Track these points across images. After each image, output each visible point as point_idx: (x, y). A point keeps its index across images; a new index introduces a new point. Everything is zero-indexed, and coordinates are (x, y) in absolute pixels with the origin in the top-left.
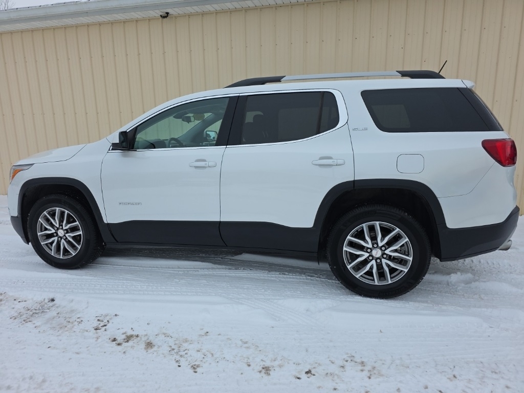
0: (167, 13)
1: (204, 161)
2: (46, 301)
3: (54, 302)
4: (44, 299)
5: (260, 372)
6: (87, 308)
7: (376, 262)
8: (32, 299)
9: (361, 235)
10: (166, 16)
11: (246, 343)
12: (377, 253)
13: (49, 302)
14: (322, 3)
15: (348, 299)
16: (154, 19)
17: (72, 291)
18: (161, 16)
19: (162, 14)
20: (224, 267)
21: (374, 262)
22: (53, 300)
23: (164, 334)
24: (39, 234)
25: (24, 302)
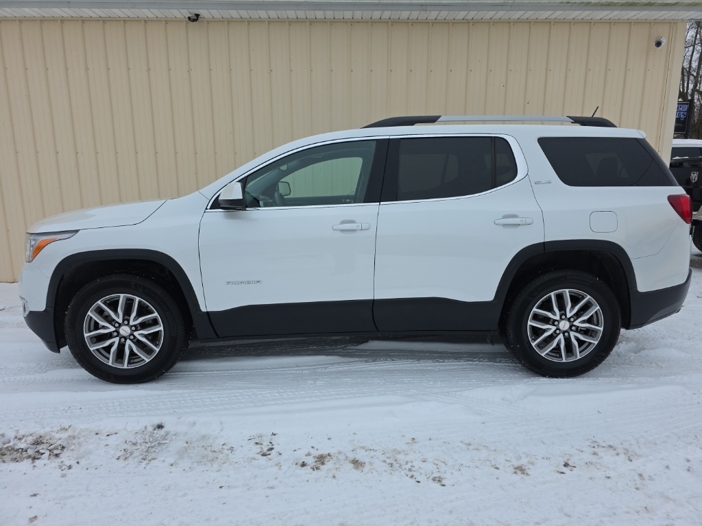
0: (197, 15)
1: (353, 222)
2: (150, 429)
3: (164, 430)
4: (146, 427)
5: (516, 473)
6: (222, 430)
7: (564, 336)
8: (125, 429)
9: (547, 306)
10: (195, 18)
11: (469, 444)
12: (564, 325)
13: (155, 430)
14: (410, 24)
15: (534, 382)
16: (176, 21)
17: (175, 412)
18: (189, 18)
19: (190, 16)
20: (357, 359)
21: (561, 336)
22: (160, 427)
23: (363, 448)
24: (86, 335)
25: (114, 436)
